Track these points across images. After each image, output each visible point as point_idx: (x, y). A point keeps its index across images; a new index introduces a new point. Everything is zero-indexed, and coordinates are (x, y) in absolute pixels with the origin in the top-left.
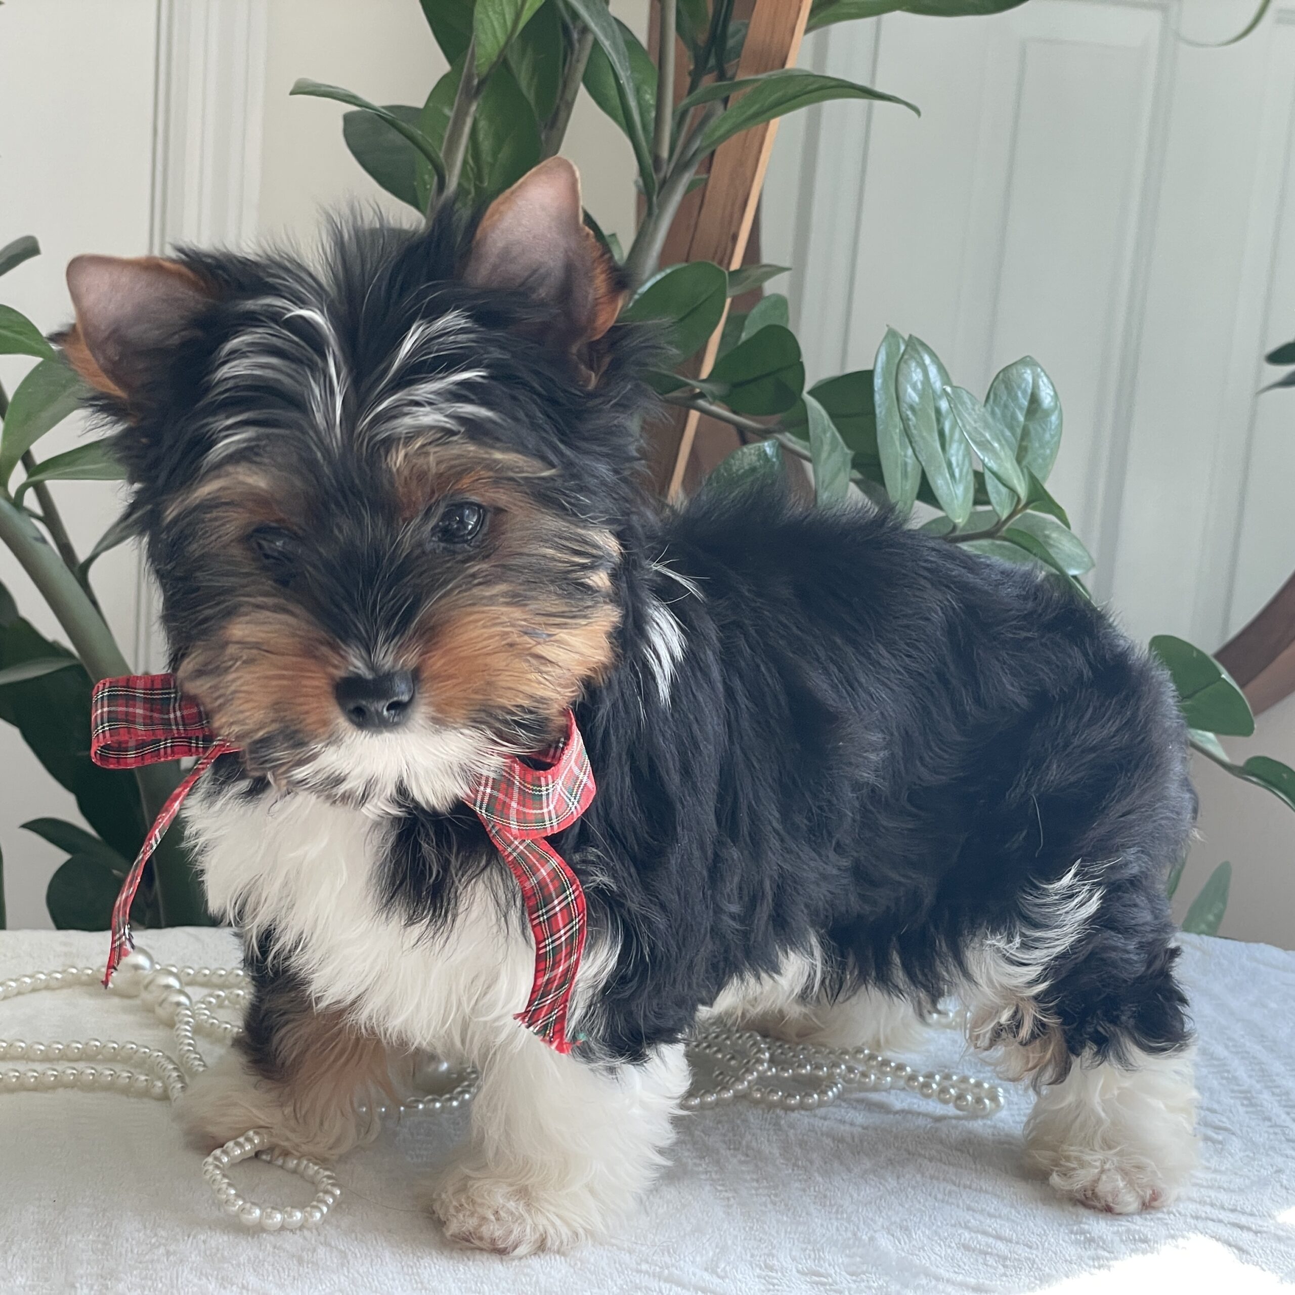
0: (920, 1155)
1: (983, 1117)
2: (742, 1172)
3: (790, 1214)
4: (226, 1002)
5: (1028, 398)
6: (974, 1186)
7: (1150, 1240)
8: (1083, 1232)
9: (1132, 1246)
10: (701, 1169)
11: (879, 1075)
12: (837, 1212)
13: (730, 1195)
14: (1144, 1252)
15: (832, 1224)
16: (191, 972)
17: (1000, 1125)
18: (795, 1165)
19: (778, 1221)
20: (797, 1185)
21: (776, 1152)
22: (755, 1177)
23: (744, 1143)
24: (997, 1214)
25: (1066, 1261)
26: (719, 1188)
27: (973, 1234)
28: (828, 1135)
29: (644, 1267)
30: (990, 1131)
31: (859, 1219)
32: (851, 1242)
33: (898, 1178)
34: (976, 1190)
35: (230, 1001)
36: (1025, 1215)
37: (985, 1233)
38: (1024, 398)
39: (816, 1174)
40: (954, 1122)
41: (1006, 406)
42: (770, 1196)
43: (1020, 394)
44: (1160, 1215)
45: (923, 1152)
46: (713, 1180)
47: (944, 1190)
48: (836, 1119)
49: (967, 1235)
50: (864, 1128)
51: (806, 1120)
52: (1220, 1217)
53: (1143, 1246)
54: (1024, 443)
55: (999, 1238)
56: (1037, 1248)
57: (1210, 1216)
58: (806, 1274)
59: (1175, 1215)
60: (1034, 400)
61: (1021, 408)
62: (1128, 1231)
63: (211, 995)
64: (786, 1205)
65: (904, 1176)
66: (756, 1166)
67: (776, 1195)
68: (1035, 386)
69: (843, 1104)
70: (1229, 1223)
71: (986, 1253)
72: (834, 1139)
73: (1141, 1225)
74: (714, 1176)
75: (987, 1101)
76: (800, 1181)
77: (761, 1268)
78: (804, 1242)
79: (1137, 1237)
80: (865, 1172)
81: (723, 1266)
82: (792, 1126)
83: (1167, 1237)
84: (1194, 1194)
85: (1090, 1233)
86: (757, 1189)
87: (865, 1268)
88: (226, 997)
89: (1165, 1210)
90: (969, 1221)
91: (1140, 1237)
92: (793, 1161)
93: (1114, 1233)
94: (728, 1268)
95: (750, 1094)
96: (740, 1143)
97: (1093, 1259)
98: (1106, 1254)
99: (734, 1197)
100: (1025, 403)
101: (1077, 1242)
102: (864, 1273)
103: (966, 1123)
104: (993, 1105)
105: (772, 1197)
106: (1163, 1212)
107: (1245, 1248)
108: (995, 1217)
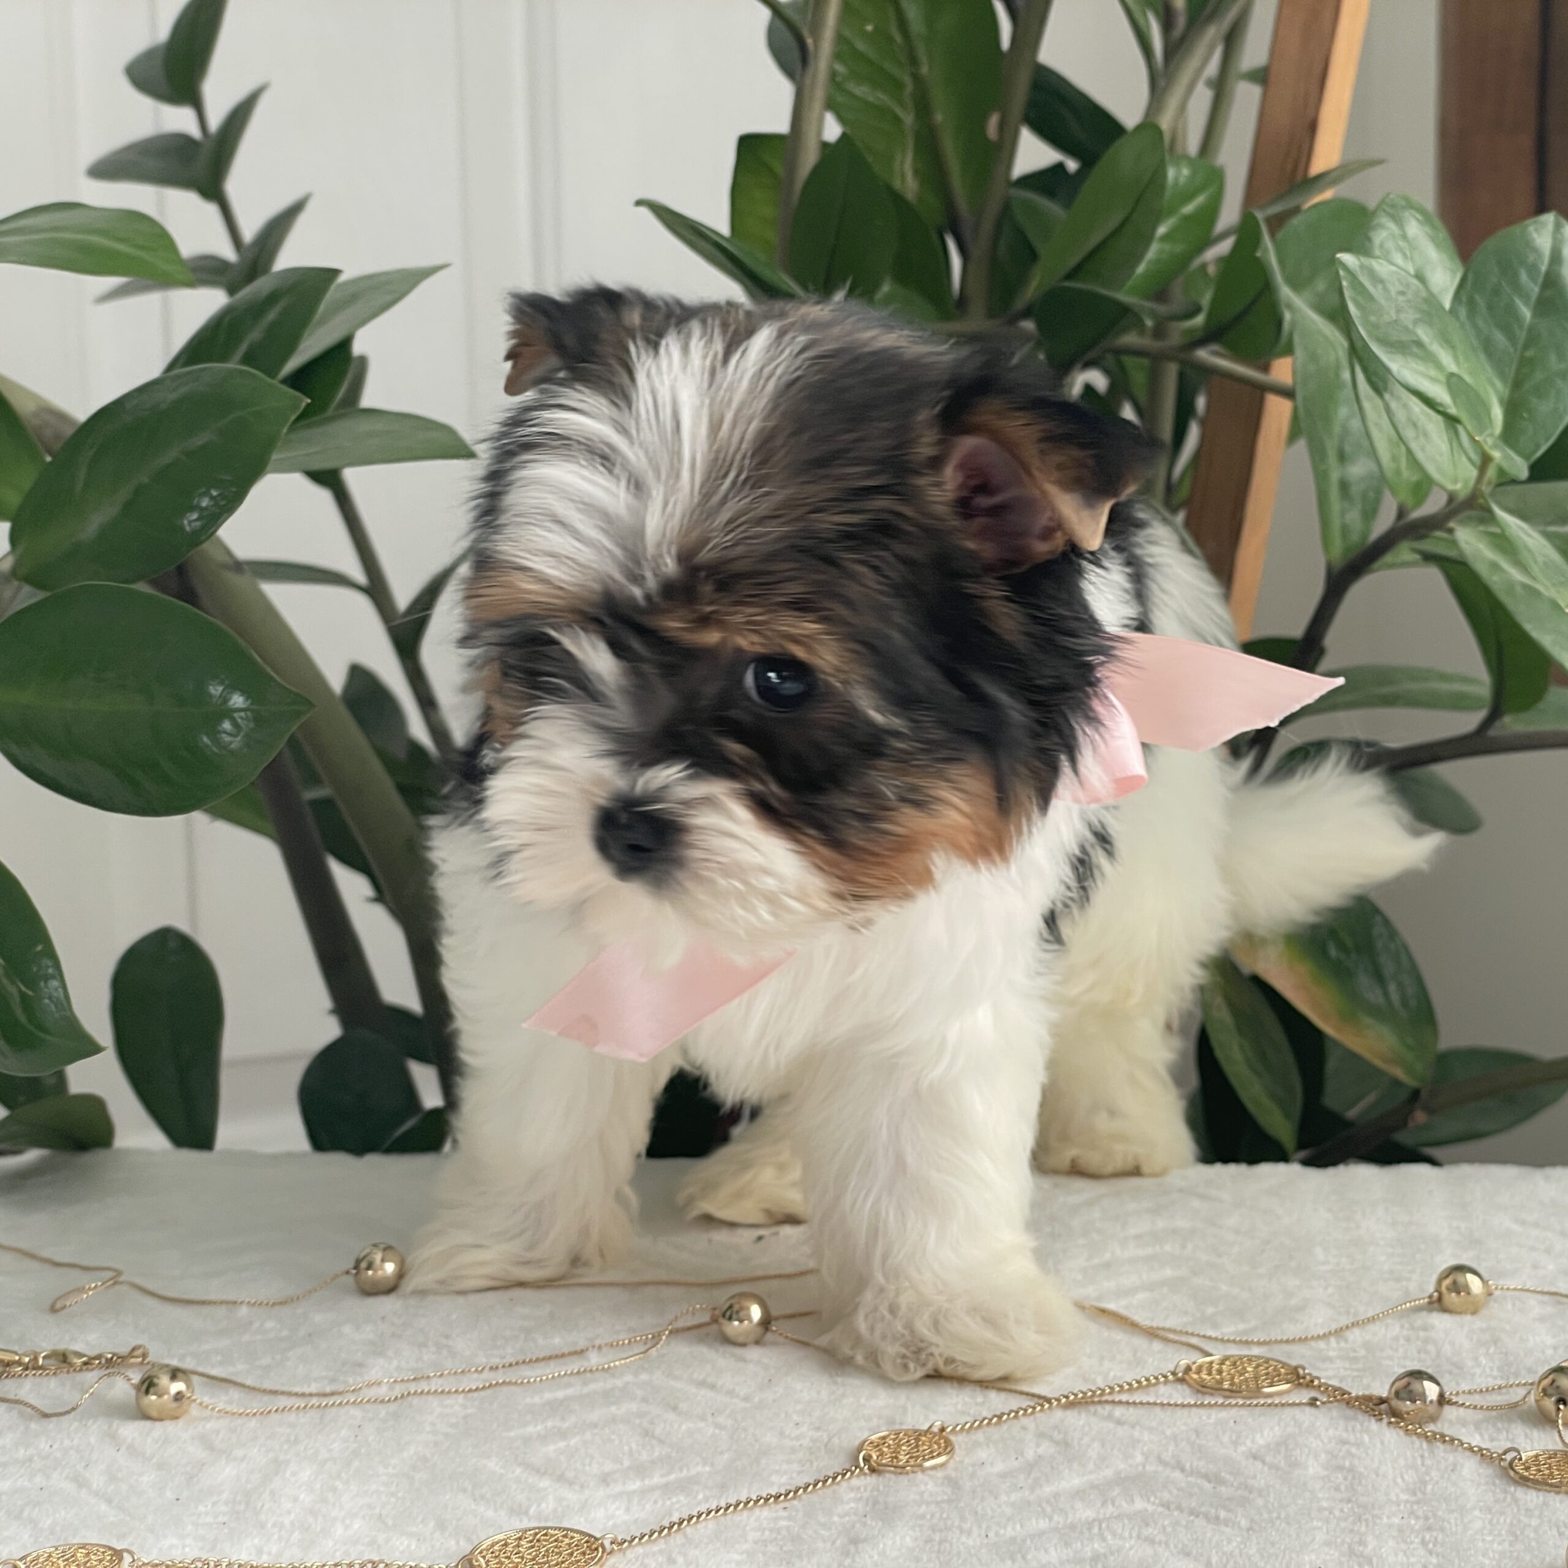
5: (1541, 280)
38: (1533, 279)
41: (1496, 292)
43: (1524, 277)
54: (1529, 353)
60: (1553, 282)
61: (1525, 297)
100: (1535, 289)
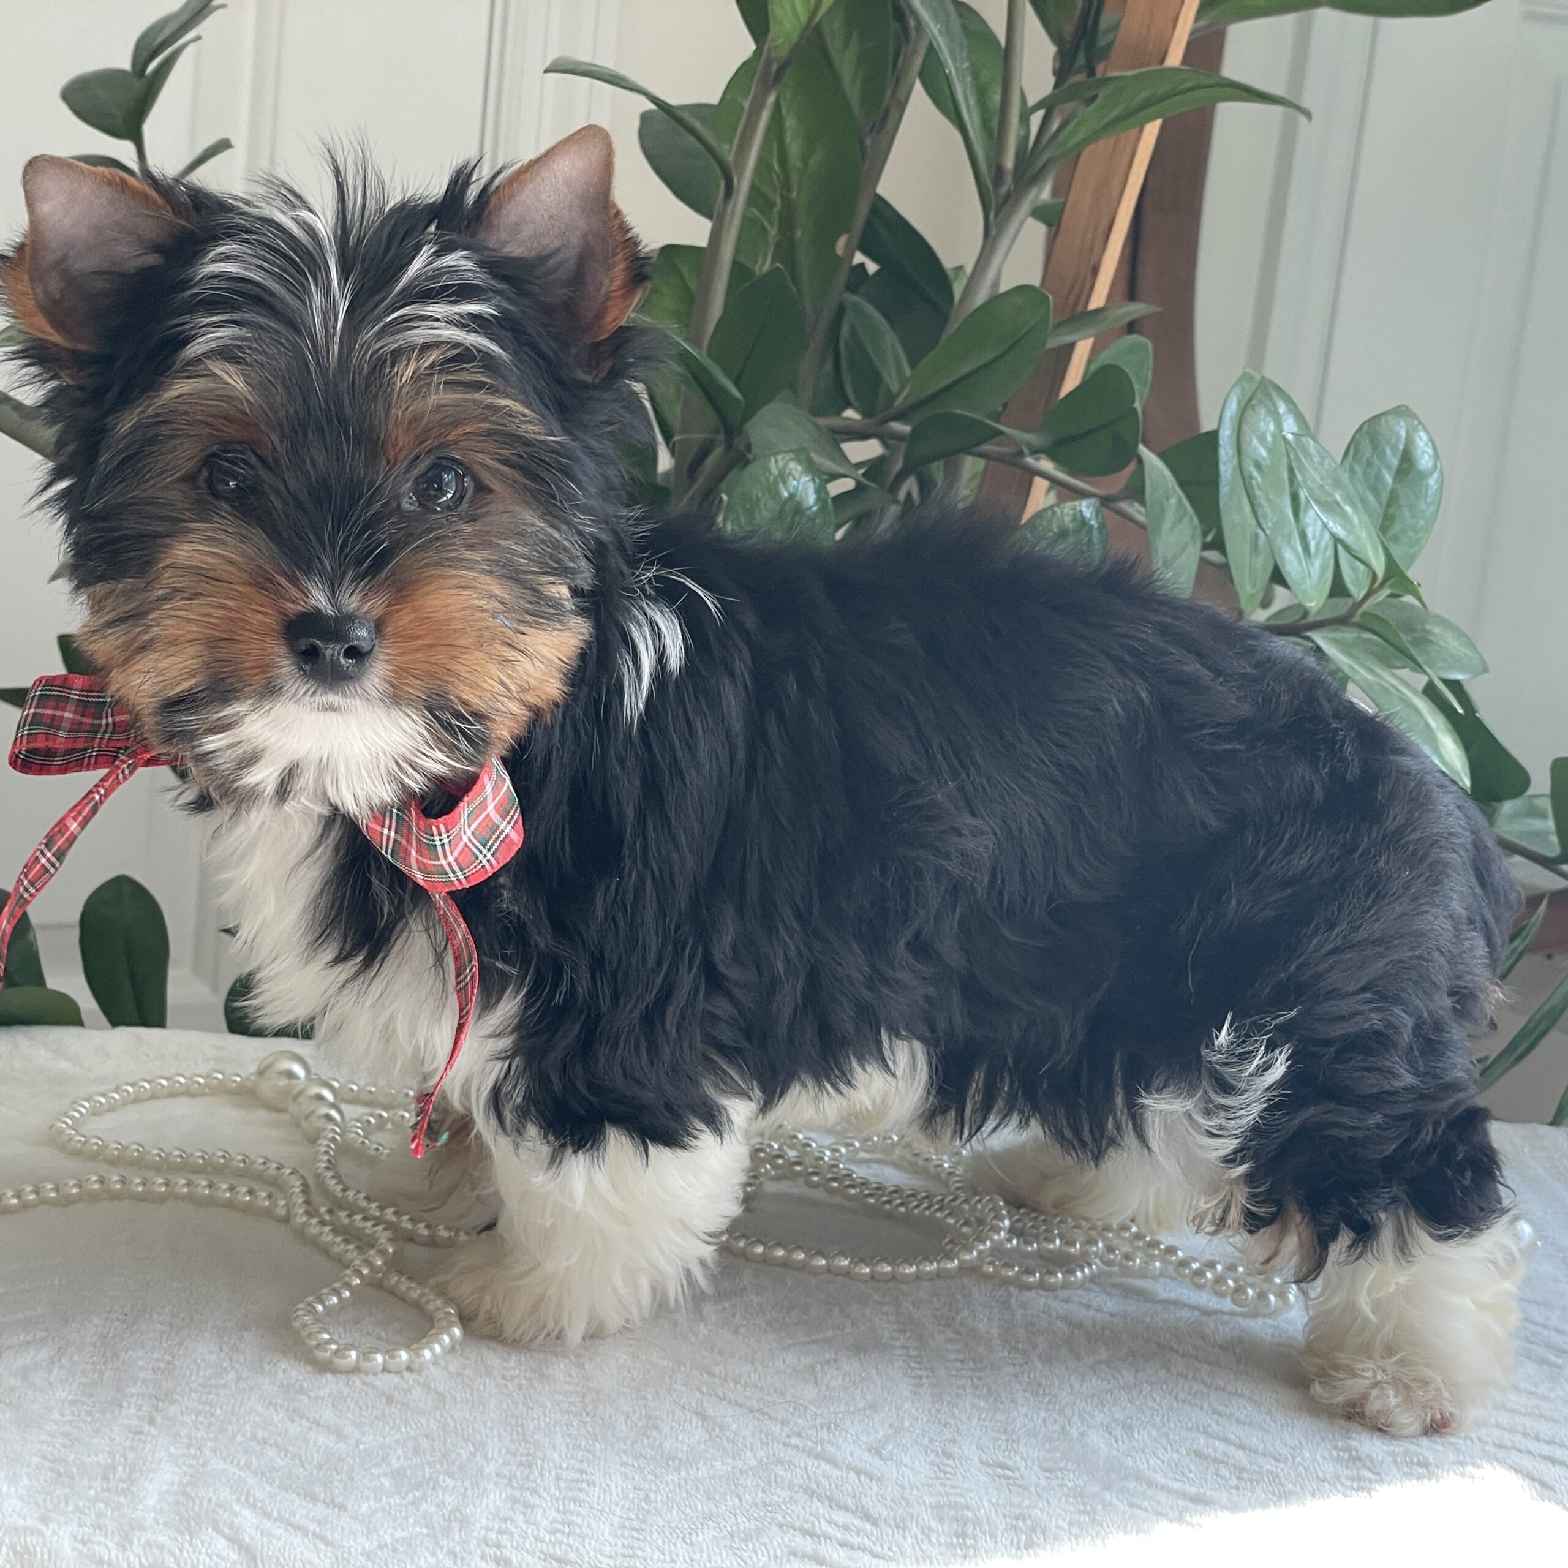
0: (1172, 1350)
1: (1264, 1316)
2: (947, 1350)
3: (991, 1400)
4: (389, 1126)
5: (1399, 454)
6: (1229, 1387)
7: (1431, 1464)
8: (1348, 1449)
9: (1406, 1469)
10: (898, 1343)
11: (1145, 1259)
12: (1050, 1402)
13: (924, 1373)
14: (1420, 1477)
15: (1039, 1415)
16: (355, 1088)
17: (1284, 1326)
18: (1015, 1348)
19: (973, 1406)
20: (1010, 1369)
21: (995, 1332)
22: (960, 1357)
23: (958, 1319)
24: (1248, 1420)
25: (1318, 1478)
26: (912, 1365)
27: (1210, 1440)
28: (1064, 1319)
29: (793, 1441)
30: (1269, 1331)
31: (1073, 1414)
32: (1055, 1436)
33: (1137, 1371)
34: (1229, 1393)
35: (393, 1124)
36: (1282, 1426)
37: (1225, 1440)
38: (1394, 455)
39: (1036, 1360)
40: (1226, 1317)
41: (1369, 464)
42: (972, 1380)
43: (1388, 451)
44: (1453, 1440)
45: (1176, 1347)
46: (909, 1356)
47: (1190, 1389)
48: (1080, 1303)
49: (1202, 1440)
50: (1112, 1315)
51: (1042, 1301)
52: (1530, 1447)
53: (1420, 1470)
54: (1391, 511)
55: (1242, 1447)
56: (1286, 1463)
57: (1518, 1446)
58: (989, 1465)
59: (1472, 1441)
60: (1407, 458)
61: (1389, 467)
62: (1407, 1452)
63: (371, 1115)
64: (989, 1389)
65: (1144, 1371)
66: (966, 1345)
67: (980, 1378)
68: (1409, 441)
69: (1094, 1287)
70: (1540, 1455)
71: (1220, 1462)
72: (1070, 1324)
73: (1427, 1447)
74: (912, 1353)
75: (1272, 1298)
76: (1014, 1365)
77: (937, 1455)
78: (999, 1432)
79: (1415, 1460)
80: (1100, 1362)
81: (890, 1448)
82: (1023, 1305)
83: (1452, 1463)
84: (1504, 1418)
85: (1357, 1451)
86: (957, 1370)
87: (1062, 1465)
88: (388, 1119)
89: (1463, 1435)
90: (1209, 1426)
91: (1418, 1460)
92: (1013, 1343)
93: (1388, 1453)
94: (895, 1451)
95: (981, 1267)
96: (954, 1319)
97: (1353, 1479)
98: (1370, 1475)
99: (927, 1377)
100: (1395, 462)
101: (1339, 1460)
102: (1060, 1470)
103: (1241, 1320)
104: (1280, 1302)
105: (975, 1380)
106: (1460, 1438)
107: (1550, 1483)
108: (1244, 1424)
